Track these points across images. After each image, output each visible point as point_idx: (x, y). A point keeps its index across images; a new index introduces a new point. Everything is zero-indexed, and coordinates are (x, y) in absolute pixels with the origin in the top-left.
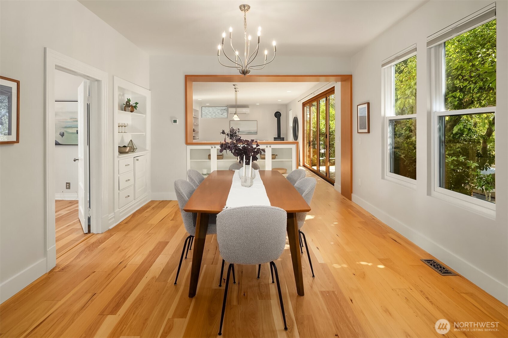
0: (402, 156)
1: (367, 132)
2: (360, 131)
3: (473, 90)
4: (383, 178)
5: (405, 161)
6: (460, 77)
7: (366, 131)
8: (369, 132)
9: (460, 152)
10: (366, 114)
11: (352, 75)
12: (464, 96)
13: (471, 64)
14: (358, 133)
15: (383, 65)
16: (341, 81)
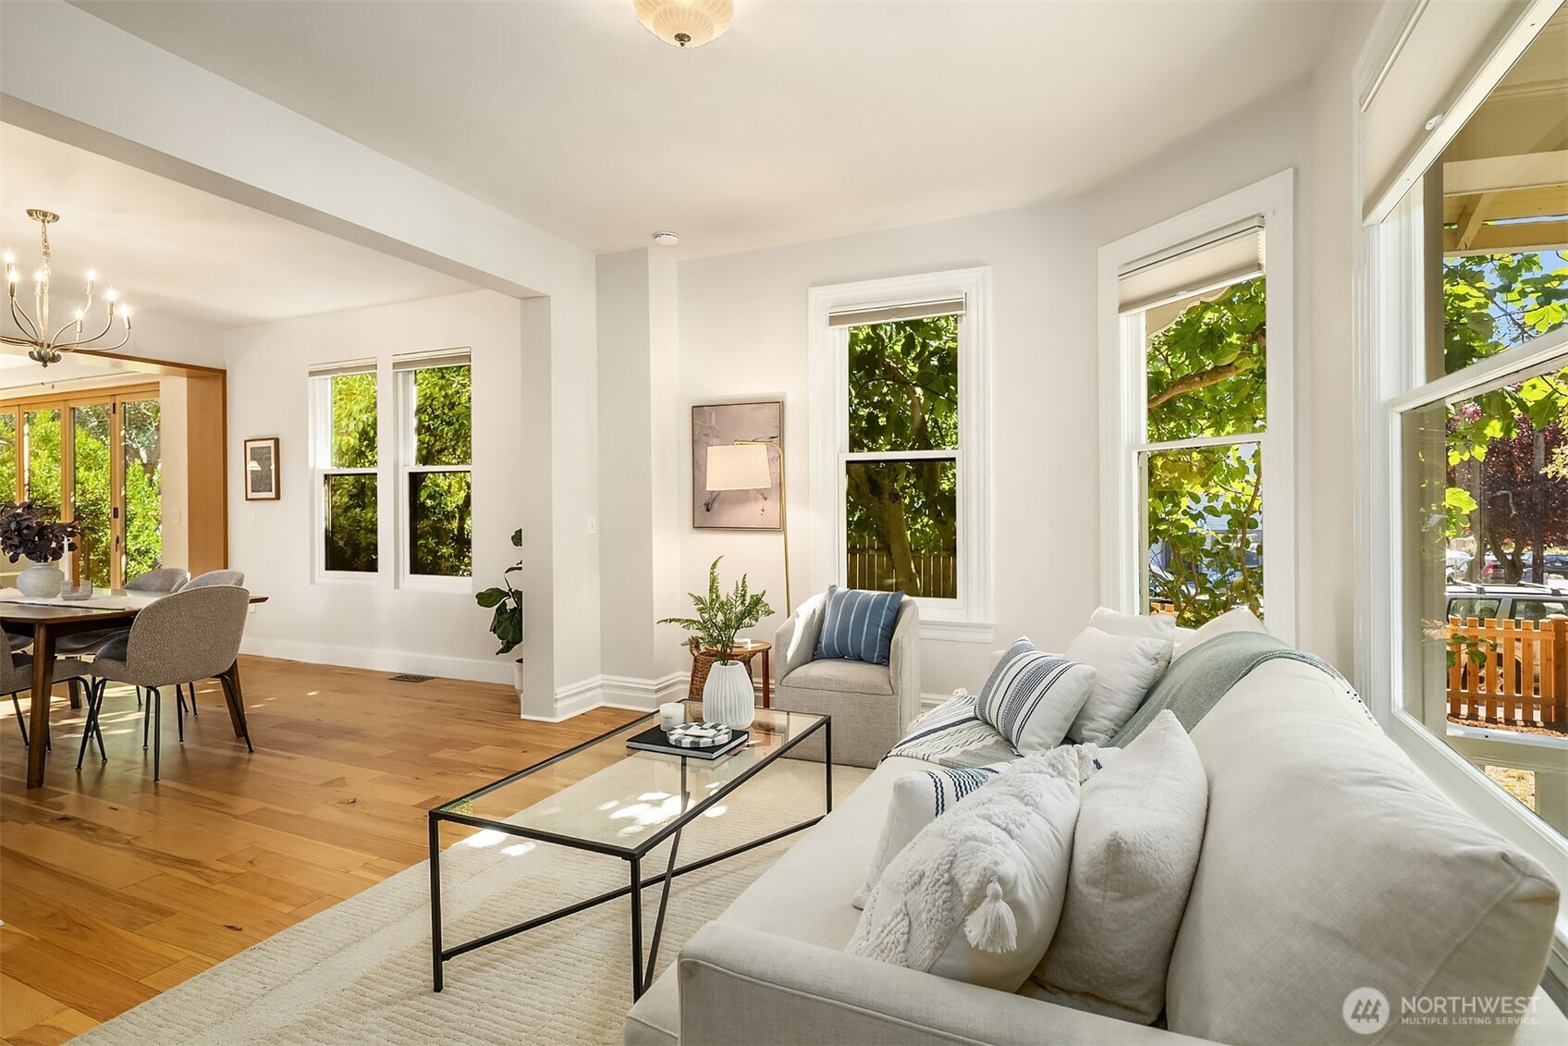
0: (341, 543)
1: (274, 497)
2: (251, 495)
3: (447, 434)
4: (312, 582)
5: (346, 552)
6: (429, 410)
7: (272, 495)
8: (278, 497)
9: (428, 533)
10: (270, 458)
11: (225, 371)
12: (436, 441)
13: (443, 393)
14: (247, 499)
15: (312, 374)
16: (188, 378)
